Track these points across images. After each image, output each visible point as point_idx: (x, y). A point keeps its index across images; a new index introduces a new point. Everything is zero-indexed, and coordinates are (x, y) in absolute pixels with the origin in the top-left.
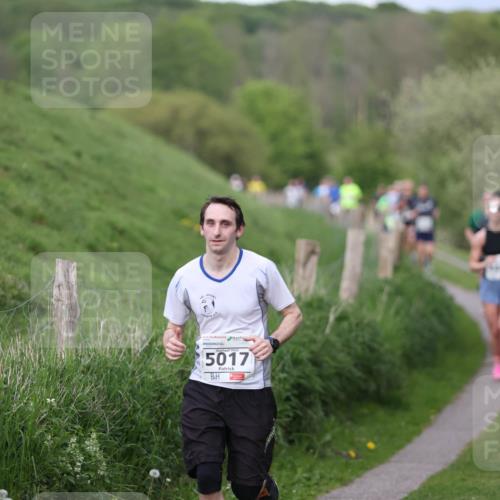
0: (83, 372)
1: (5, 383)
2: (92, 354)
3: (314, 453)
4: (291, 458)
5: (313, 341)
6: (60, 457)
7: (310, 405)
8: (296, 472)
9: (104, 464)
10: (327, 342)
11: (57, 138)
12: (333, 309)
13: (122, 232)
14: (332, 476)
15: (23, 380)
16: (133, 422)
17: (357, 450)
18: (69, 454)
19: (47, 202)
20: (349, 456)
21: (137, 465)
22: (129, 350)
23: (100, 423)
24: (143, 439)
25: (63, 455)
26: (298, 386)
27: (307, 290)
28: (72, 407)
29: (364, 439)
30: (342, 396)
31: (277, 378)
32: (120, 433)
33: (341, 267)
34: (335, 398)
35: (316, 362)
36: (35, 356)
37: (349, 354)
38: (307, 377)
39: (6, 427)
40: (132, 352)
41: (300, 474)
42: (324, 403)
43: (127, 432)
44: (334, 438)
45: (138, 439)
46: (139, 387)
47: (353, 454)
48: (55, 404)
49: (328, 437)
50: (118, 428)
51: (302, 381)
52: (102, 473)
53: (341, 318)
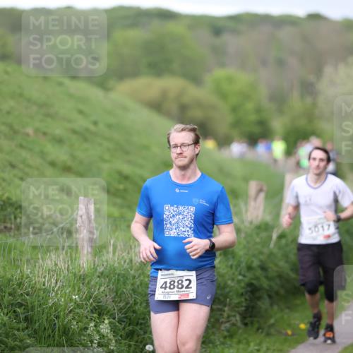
0: (99, 277)
1: (44, 285)
2: (105, 264)
3: (262, 332)
4: (245, 336)
5: (261, 253)
6: (82, 337)
7: (259, 298)
8: (249, 346)
9: (114, 341)
10: (271, 254)
11: (81, 112)
12: (275, 230)
13: (126, 178)
14: (275, 348)
15: (56, 283)
16: (134, 312)
17: (293, 330)
18: (89, 335)
19: (73, 157)
20: (287, 334)
21: (137, 342)
22: (131, 261)
23: (111, 313)
24: (141, 324)
25: (84, 336)
26: (250, 285)
27: (257, 217)
28: (91, 301)
29: (297, 322)
30: (282, 292)
31: (236, 279)
32: (125, 320)
33: (281, 200)
34: (277, 293)
35: (263, 268)
36: (64, 266)
37: (287, 262)
38: (257, 278)
39: (45, 317)
40: (134, 262)
41: (253, 347)
42: (270, 297)
43: (130, 319)
44: (276, 321)
45: (137, 324)
46: (138, 286)
47: (289, 332)
48: (78, 300)
49: (272, 321)
50: (123, 316)
51: (254, 282)
52: (112, 348)
53: (281, 237)
